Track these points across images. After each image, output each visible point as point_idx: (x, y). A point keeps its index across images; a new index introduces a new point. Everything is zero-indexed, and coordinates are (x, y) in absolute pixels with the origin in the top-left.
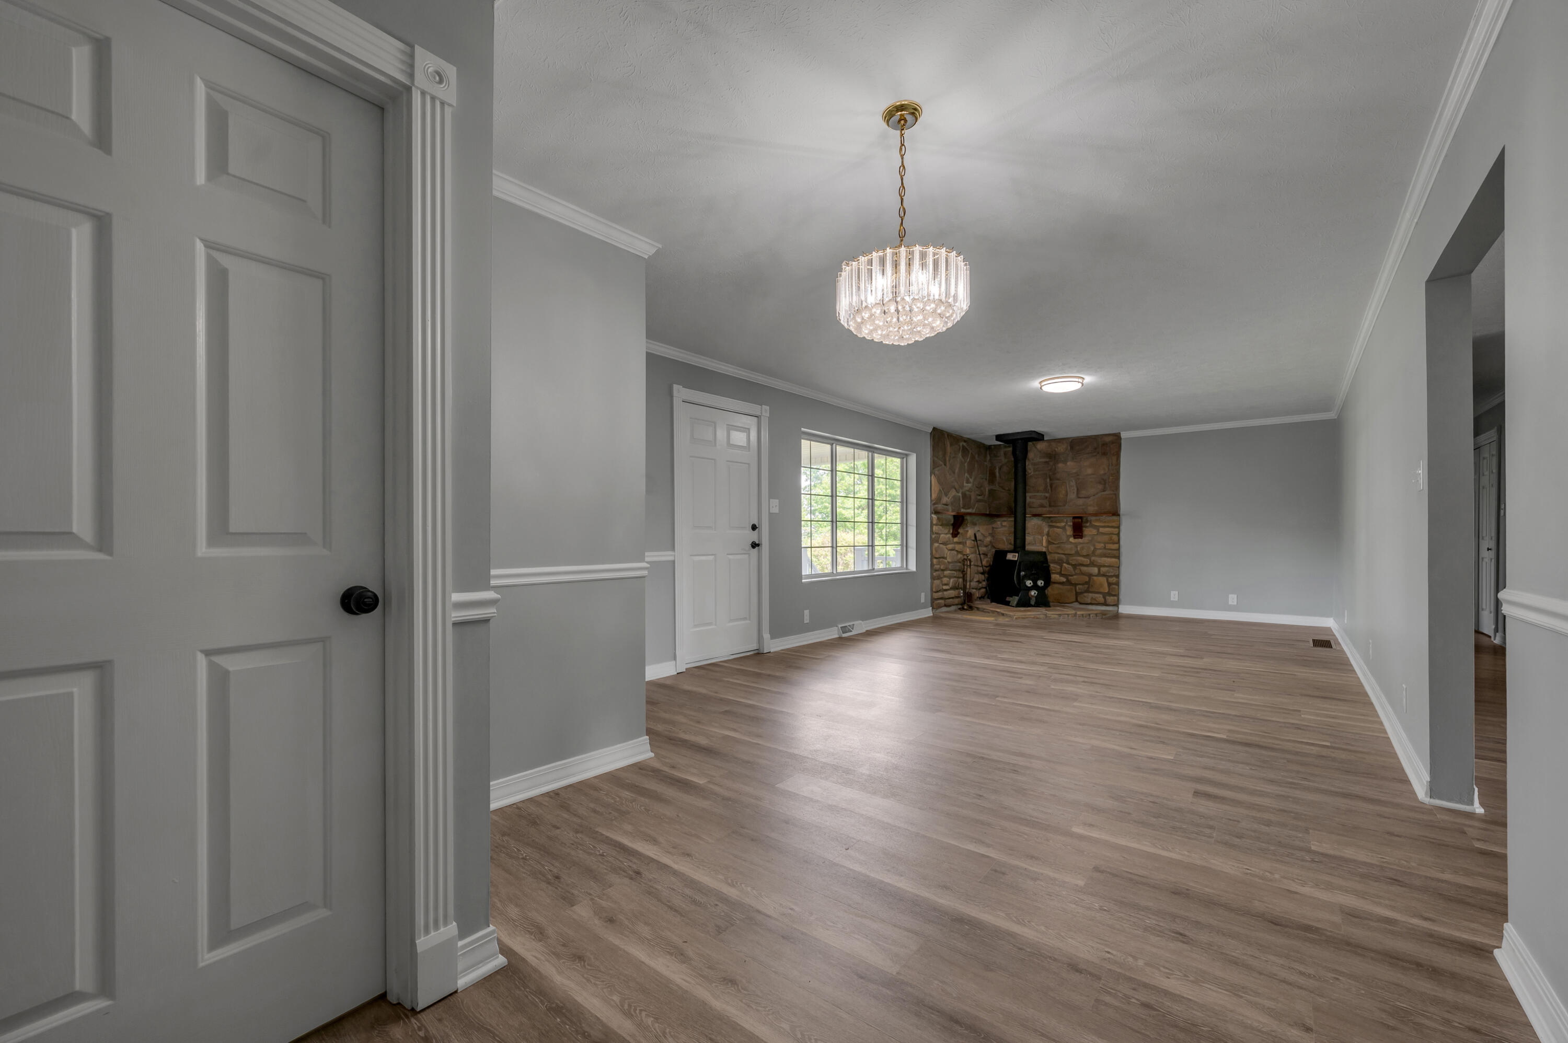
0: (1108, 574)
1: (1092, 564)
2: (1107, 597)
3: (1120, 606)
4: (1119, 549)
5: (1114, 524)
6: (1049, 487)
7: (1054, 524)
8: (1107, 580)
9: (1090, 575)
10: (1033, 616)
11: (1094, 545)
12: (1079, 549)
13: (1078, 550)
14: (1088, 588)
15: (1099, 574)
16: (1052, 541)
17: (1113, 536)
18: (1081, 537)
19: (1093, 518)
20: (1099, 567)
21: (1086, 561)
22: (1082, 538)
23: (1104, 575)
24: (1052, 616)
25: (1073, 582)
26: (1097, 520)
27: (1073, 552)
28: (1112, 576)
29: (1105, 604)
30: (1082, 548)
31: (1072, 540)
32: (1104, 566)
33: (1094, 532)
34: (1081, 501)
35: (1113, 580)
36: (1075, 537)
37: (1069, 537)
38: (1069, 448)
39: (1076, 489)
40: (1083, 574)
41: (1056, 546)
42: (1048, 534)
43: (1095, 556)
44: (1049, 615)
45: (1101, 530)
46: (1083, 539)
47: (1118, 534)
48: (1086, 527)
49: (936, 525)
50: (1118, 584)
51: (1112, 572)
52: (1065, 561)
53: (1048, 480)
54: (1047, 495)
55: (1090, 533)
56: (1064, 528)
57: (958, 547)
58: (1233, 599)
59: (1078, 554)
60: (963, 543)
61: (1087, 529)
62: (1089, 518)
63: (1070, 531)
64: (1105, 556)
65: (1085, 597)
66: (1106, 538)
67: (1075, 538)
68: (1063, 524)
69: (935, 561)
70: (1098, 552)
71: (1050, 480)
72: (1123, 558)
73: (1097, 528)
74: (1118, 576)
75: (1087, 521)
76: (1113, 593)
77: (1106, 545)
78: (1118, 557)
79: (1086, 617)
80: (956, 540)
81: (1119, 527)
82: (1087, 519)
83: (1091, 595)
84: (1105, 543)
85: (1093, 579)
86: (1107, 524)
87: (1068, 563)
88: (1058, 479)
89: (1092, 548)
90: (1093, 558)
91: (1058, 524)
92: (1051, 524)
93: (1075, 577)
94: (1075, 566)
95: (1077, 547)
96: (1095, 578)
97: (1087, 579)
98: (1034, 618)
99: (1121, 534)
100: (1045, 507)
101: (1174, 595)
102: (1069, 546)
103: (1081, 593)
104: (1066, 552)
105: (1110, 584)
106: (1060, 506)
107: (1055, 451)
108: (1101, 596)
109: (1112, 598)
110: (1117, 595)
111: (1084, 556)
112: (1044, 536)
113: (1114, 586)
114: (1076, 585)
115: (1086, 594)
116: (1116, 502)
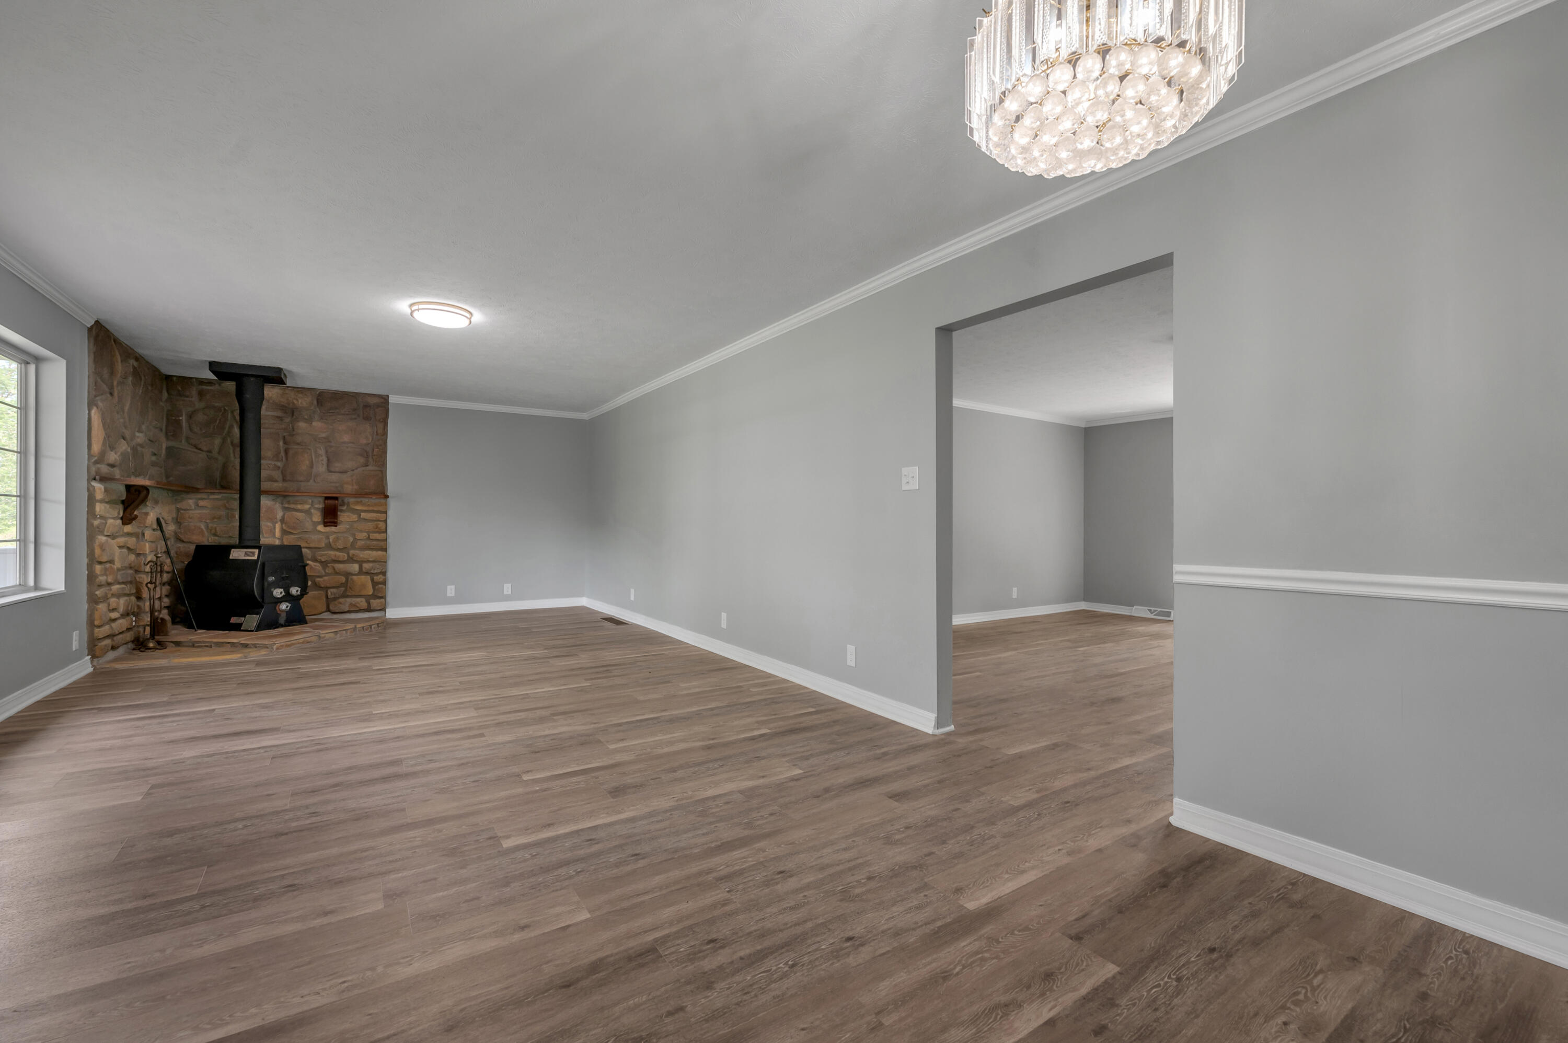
0: (372, 572)
1: (351, 560)
2: (372, 601)
3: (387, 610)
4: (386, 540)
5: (381, 509)
6: (283, 454)
7: (292, 506)
8: (372, 580)
9: (348, 575)
10: (301, 641)
11: (354, 535)
12: (331, 540)
13: (330, 542)
14: (346, 590)
15: (361, 572)
16: (288, 530)
17: (379, 522)
18: (335, 524)
19: (352, 500)
20: (361, 563)
21: (342, 556)
22: (336, 526)
23: (367, 573)
24: (327, 635)
25: (323, 586)
26: (357, 503)
27: (323, 545)
28: (377, 574)
29: (369, 610)
30: (337, 539)
31: (321, 528)
32: (368, 561)
33: (354, 517)
34: (334, 477)
35: (379, 578)
36: (326, 524)
37: (315, 524)
38: (315, 402)
39: (325, 459)
40: (337, 573)
41: (296, 536)
42: (283, 521)
43: (355, 549)
44: (323, 635)
45: (363, 515)
46: (338, 527)
47: (385, 521)
48: (342, 511)
49: (102, 501)
50: (384, 583)
51: (377, 568)
52: (310, 557)
53: (281, 443)
54: (279, 464)
55: (348, 520)
56: (308, 512)
57: (132, 542)
58: (508, 589)
59: (329, 546)
60: (140, 536)
61: (342, 514)
62: (346, 500)
63: (317, 517)
64: (369, 548)
65: (341, 603)
66: (370, 526)
67: (325, 526)
68: (307, 507)
69: (98, 568)
70: (360, 543)
71: (285, 443)
72: (391, 550)
73: (358, 512)
74: (384, 573)
75: (343, 504)
76: (380, 595)
77: (371, 534)
78: (385, 550)
79: (367, 630)
80: (128, 529)
81: (386, 513)
82: (343, 501)
83: (349, 600)
84: (368, 532)
85: (351, 579)
86: (371, 508)
87: (315, 560)
88: (298, 444)
89: (351, 539)
90: (352, 552)
91: (299, 507)
92: (286, 506)
93: (326, 578)
94: (324, 564)
95: (328, 538)
96: (355, 577)
97: (343, 579)
98: (303, 643)
99: (388, 521)
100: (277, 481)
101: (451, 591)
102: (315, 537)
103: (335, 599)
104: (312, 545)
105: (375, 584)
106: (301, 481)
107: (293, 403)
108: (363, 600)
109: (378, 601)
110: (383, 597)
111: (339, 550)
112: (277, 522)
113: (380, 586)
114: (326, 589)
115: (342, 600)
116: (383, 481)
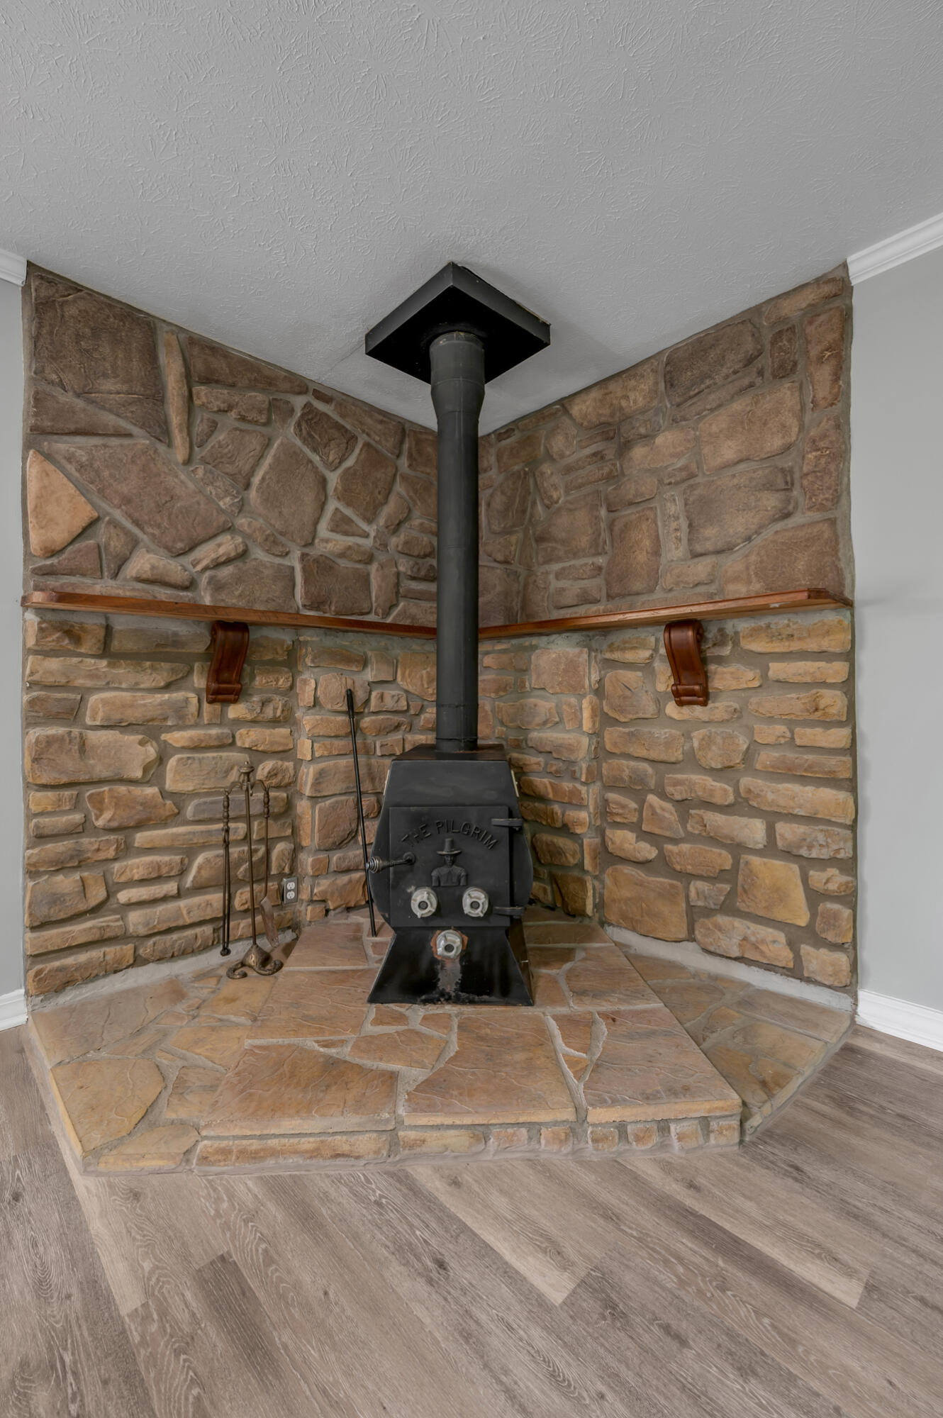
0: (804, 852)
1: (742, 805)
2: (806, 949)
3: (862, 994)
4: (852, 749)
5: (826, 644)
6: (605, 535)
7: (617, 655)
8: (805, 880)
9: (737, 849)
11: (750, 731)
12: (696, 744)
13: (692, 748)
14: (732, 894)
15: (771, 848)
16: (611, 714)
17: (823, 691)
18: (704, 697)
19: (743, 625)
20: (772, 817)
21: (721, 790)
22: (705, 704)
23: (789, 854)
25: (678, 868)
26: (758, 633)
27: (677, 755)
28: (822, 863)
29: (796, 972)
30: (708, 742)
31: (671, 709)
32: (792, 818)
33: (749, 676)
34: (701, 568)
35: (828, 877)
36: (681, 697)
37: (659, 702)
38: (662, 386)
39: (684, 523)
40: (714, 840)
41: (626, 730)
42: (599, 691)
43: (756, 773)
45: (777, 669)
46: (711, 705)
47: (848, 686)
48: (720, 660)
50: (850, 898)
51: (824, 844)
52: (652, 784)
53: (603, 512)
54: (601, 560)
55: (734, 685)
56: (647, 667)
59: (691, 761)
61: (721, 669)
62: (730, 626)
63: (664, 678)
64: (789, 773)
65: (719, 928)
66: (794, 702)
67: (680, 704)
68: (644, 654)
70: (766, 758)
71: (610, 511)
72: (870, 788)
73: (760, 661)
74: (850, 865)
75: (722, 640)
76: (831, 936)
77: (797, 730)
78: (851, 785)
81: (849, 656)
82: (721, 630)
83: (740, 926)
84: (791, 723)
85: (747, 863)
86: (795, 646)
87: (663, 795)
88: (631, 504)
89: (743, 743)
90: (746, 781)
91: (629, 656)
92: (608, 655)
93: (685, 847)
94: (683, 806)
95: (687, 735)
96: (756, 861)
97: (724, 859)
99: (863, 686)
100: (597, 601)
102: (662, 733)
103: (709, 912)
104: (653, 755)
105: (814, 897)
106: (637, 594)
107: (621, 408)
108: (781, 937)
109: (823, 952)
110: (851, 947)
111: (712, 772)
112: (584, 696)
113: (835, 907)
114: (688, 877)
115: (721, 919)
116: (835, 550)
